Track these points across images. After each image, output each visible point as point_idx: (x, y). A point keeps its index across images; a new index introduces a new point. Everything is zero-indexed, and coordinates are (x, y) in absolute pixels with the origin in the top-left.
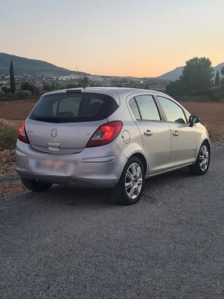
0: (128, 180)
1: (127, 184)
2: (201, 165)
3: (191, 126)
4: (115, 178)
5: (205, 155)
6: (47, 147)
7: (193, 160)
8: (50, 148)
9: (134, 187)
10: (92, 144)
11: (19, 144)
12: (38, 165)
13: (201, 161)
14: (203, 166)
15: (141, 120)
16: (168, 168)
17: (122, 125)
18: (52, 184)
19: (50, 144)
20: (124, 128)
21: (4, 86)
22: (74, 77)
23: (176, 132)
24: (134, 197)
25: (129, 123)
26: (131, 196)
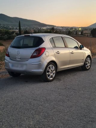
0: (48, 72)
1: (47, 73)
2: (86, 66)
3: (81, 49)
4: (42, 71)
5: (88, 62)
6: (16, 58)
7: (82, 64)
8: (17, 59)
9: (51, 75)
10: (33, 57)
11: (6, 57)
12: (13, 66)
13: (87, 64)
14: (87, 67)
15: (55, 47)
16: (68, 67)
17: (45, 49)
18: (21, 74)
19: (17, 57)
20: (46, 50)
21: (16, 32)
22: (48, 27)
23: (73, 52)
24: (51, 79)
25: (49, 48)
26: (50, 78)
